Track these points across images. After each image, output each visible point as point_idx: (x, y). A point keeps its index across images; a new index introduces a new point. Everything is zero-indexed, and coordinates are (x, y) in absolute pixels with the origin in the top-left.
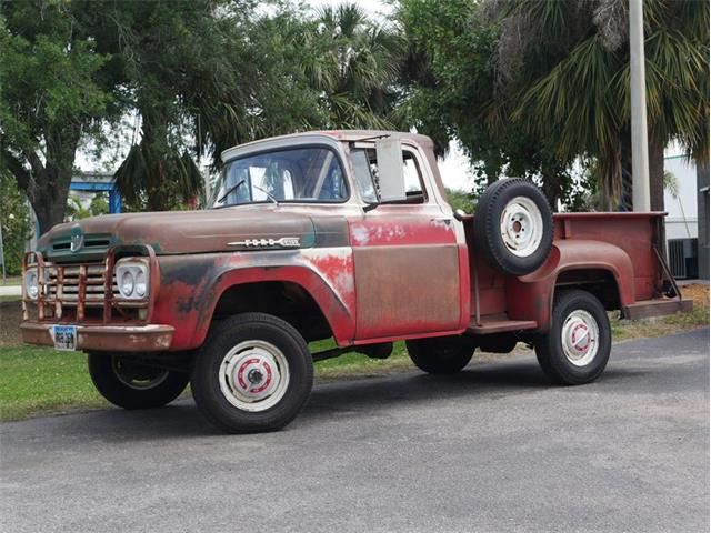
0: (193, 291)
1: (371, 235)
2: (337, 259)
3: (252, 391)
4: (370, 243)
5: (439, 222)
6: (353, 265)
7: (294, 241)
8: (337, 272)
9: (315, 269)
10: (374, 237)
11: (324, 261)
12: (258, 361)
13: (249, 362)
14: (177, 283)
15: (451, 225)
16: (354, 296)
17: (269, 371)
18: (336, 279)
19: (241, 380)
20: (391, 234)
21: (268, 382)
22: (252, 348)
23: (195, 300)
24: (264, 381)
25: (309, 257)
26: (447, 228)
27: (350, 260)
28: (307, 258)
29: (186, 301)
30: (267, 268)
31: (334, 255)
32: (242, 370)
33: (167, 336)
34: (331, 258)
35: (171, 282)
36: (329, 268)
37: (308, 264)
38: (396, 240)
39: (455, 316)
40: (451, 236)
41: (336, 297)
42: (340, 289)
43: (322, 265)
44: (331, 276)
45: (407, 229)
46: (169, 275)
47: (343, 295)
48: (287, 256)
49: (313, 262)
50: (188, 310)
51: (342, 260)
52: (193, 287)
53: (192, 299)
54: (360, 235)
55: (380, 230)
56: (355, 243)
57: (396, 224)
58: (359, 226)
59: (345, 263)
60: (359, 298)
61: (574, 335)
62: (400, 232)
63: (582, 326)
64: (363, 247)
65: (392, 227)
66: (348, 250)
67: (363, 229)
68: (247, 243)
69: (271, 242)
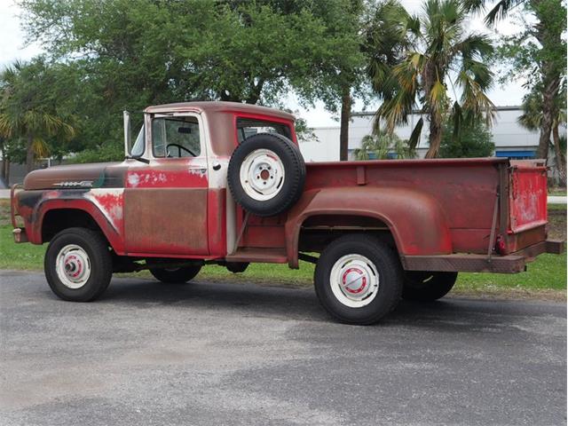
0: (32, 212)
1: (140, 180)
2: (112, 196)
4: (139, 186)
5: (196, 170)
6: (123, 201)
7: (89, 184)
8: (111, 205)
9: (96, 203)
10: (142, 182)
11: (104, 197)
12: (76, 257)
13: (70, 258)
14: (24, 206)
15: (206, 173)
16: (122, 223)
17: (80, 266)
18: (112, 210)
20: (156, 179)
21: (79, 272)
23: (33, 216)
24: (77, 271)
25: (94, 195)
26: (202, 176)
27: (121, 197)
28: (93, 195)
29: (29, 217)
30: (66, 200)
31: (111, 194)
32: (67, 261)
34: (108, 195)
35: (22, 206)
36: (107, 202)
37: (93, 199)
38: (159, 184)
39: (203, 245)
40: (204, 181)
41: (109, 222)
42: (113, 216)
43: (102, 200)
44: (108, 208)
45: (168, 175)
46: (21, 201)
47: (115, 222)
49: (97, 198)
52: (30, 209)
54: (133, 180)
55: (148, 176)
56: (129, 185)
57: (160, 172)
58: (133, 174)
59: (117, 199)
60: (126, 224)
61: (344, 277)
62: (162, 178)
63: (356, 270)
64: (133, 188)
65: (157, 174)
66: (121, 190)
67: (136, 176)
68: (61, 184)
69: (75, 184)
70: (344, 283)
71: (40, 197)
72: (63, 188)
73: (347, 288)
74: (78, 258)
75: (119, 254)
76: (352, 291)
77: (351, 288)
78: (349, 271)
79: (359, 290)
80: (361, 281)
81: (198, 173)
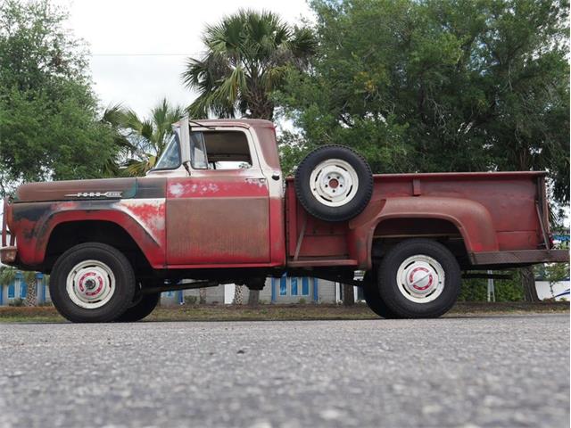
0: (35, 225)
1: (186, 190)
2: (151, 206)
3: (87, 294)
4: (183, 196)
5: (253, 180)
6: (165, 211)
7: (117, 194)
8: (149, 215)
9: (130, 213)
10: (188, 192)
11: (139, 207)
12: (95, 274)
13: (88, 274)
14: (22, 220)
15: (265, 182)
16: (165, 233)
17: (101, 283)
18: (149, 220)
19: (81, 285)
20: (205, 189)
21: (99, 290)
22: (94, 266)
23: (36, 231)
24: (96, 289)
25: (126, 206)
26: (261, 185)
27: (162, 207)
28: (124, 205)
29: (30, 231)
30: (88, 211)
31: (149, 204)
32: (83, 278)
33: (13, 253)
34: (145, 205)
35: (19, 219)
36: (143, 213)
37: (125, 210)
38: (209, 193)
39: (265, 252)
40: (265, 191)
41: (147, 233)
42: (151, 227)
43: (137, 210)
44: (144, 218)
45: (220, 185)
46: (18, 214)
47: (154, 232)
48: (108, 204)
49: (129, 208)
50: (31, 237)
51: (155, 208)
52: (33, 222)
53: (33, 230)
54: (176, 190)
55: (195, 186)
56: (171, 195)
57: (210, 182)
58: (175, 184)
59: (157, 209)
60: (169, 235)
61: (411, 276)
62: (214, 188)
63: (422, 269)
64: (177, 198)
65: (206, 184)
66: (162, 200)
67: (180, 186)
68: (79, 195)
69: (98, 194)
70: (411, 282)
71: (49, 208)
72: (81, 199)
73: (414, 286)
74: (98, 274)
75: (155, 267)
76: (420, 289)
77: (419, 285)
78: (415, 270)
79: (427, 287)
80: (428, 279)
81: (255, 183)
